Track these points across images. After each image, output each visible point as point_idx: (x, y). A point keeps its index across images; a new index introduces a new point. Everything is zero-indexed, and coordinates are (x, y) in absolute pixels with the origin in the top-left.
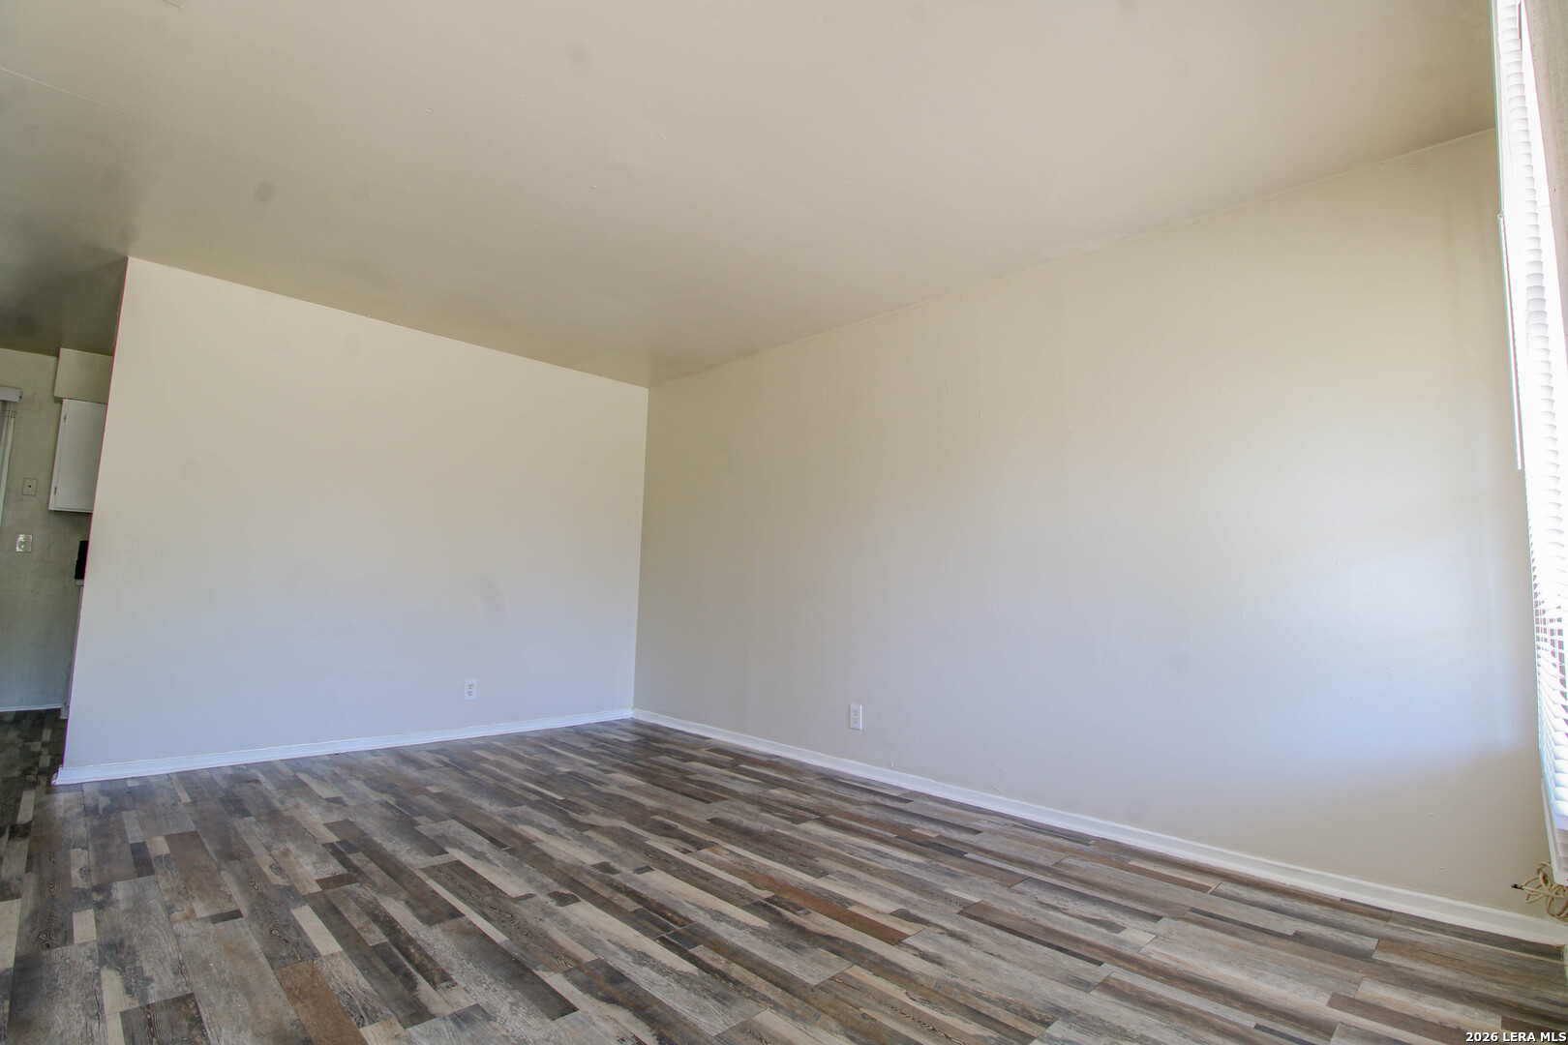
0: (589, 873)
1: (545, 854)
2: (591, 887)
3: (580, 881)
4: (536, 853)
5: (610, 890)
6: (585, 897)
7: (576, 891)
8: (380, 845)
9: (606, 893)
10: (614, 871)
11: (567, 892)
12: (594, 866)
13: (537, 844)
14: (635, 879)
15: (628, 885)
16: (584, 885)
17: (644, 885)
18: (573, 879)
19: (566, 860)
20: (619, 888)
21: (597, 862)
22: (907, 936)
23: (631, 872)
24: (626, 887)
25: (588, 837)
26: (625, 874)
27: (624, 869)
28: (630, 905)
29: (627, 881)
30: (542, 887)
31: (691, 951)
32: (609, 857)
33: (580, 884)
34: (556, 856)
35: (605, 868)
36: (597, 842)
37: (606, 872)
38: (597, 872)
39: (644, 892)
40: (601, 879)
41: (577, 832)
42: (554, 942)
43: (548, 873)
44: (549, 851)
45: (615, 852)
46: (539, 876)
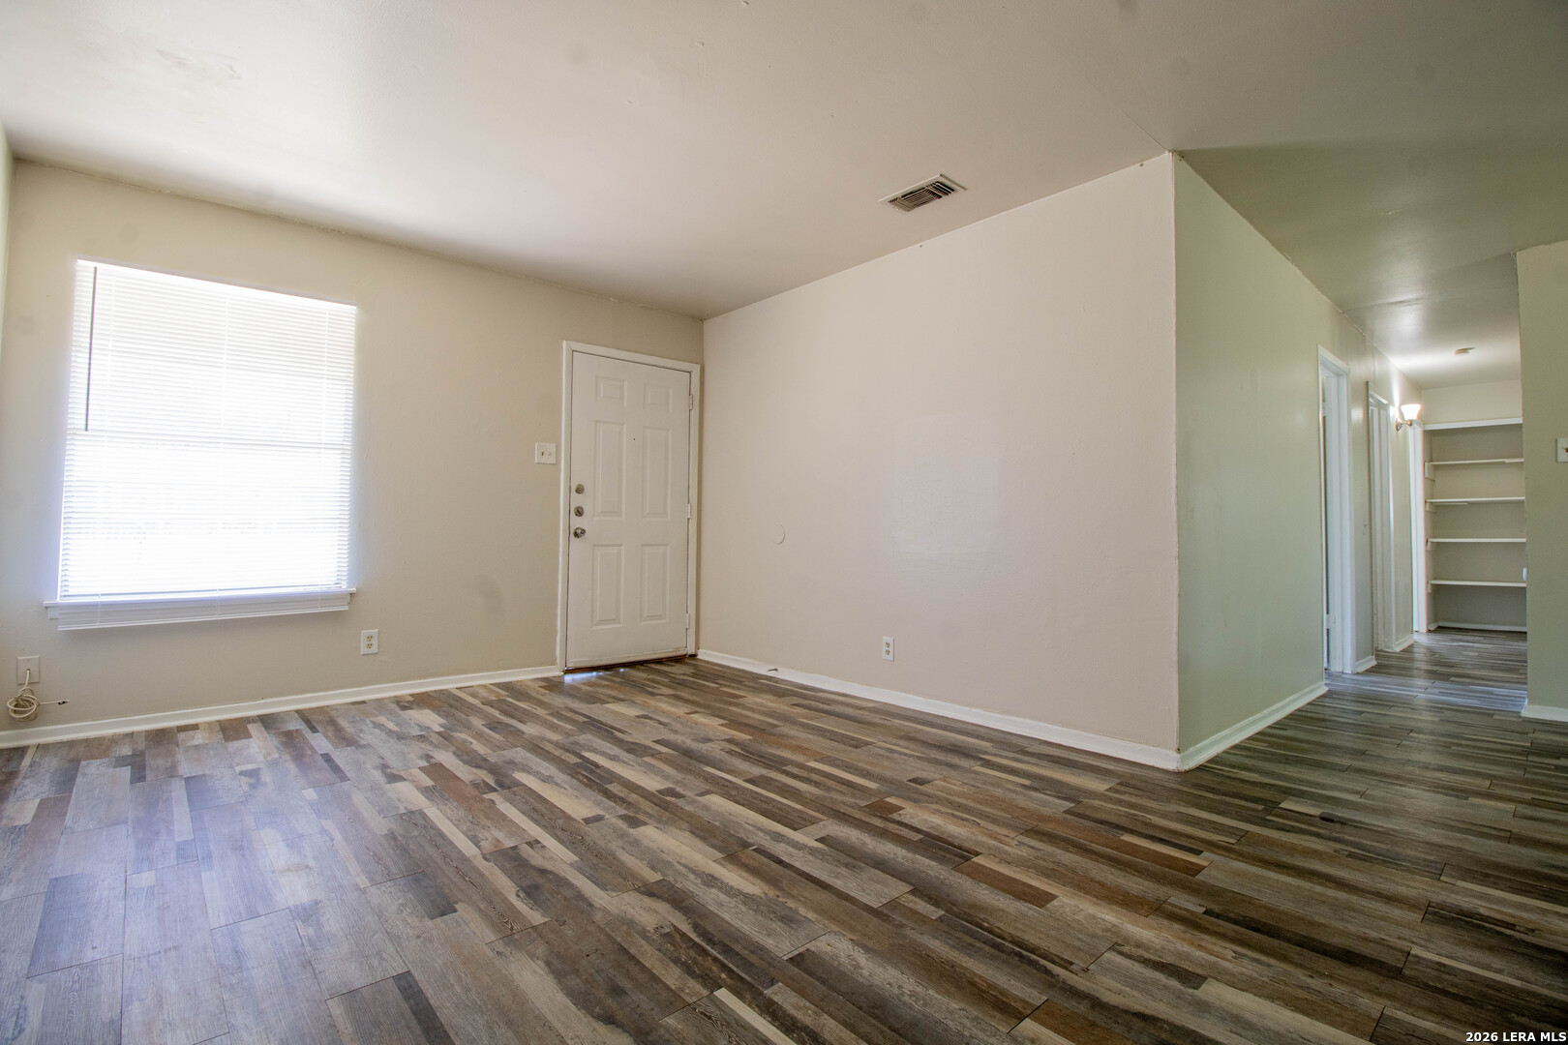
0: (650, 816)
1: (704, 839)
2: (648, 802)
3: (658, 808)
4: (714, 841)
5: (630, 800)
6: (652, 794)
7: (660, 799)
8: (915, 853)
9: (633, 797)
10: (623, 818)
11: (668, 798)
12: (646, 824)
13: (720, 855)
14: (605, 809)
15: (612, 804)
16: (654, 804)
17: (598, 804)
18: (666, 809)
19: (676, 830)
20: (622, 801)
21: (642, 829)
22: (422, 769)
23: (607, 816)
24: (615, 802)
25: (653, 868)
26: (613, 815)
27: (614, 820)
28: (615, 788)
29: (614, 808)
30: (693, 802)
31: (578, 760)
32: (628, 835)
33: (658, 806)
34: (687, 834)
35: (634, 822)
36: (642, 860)
37: (633, 817)
38: (641, 817)
39: (600, 797)
40: (638, 809)
41: (671, 879)
42: (670, 766)
43: (691, 815)
44: (700, 844)
45: (620, 843)
46: (700, 813)
